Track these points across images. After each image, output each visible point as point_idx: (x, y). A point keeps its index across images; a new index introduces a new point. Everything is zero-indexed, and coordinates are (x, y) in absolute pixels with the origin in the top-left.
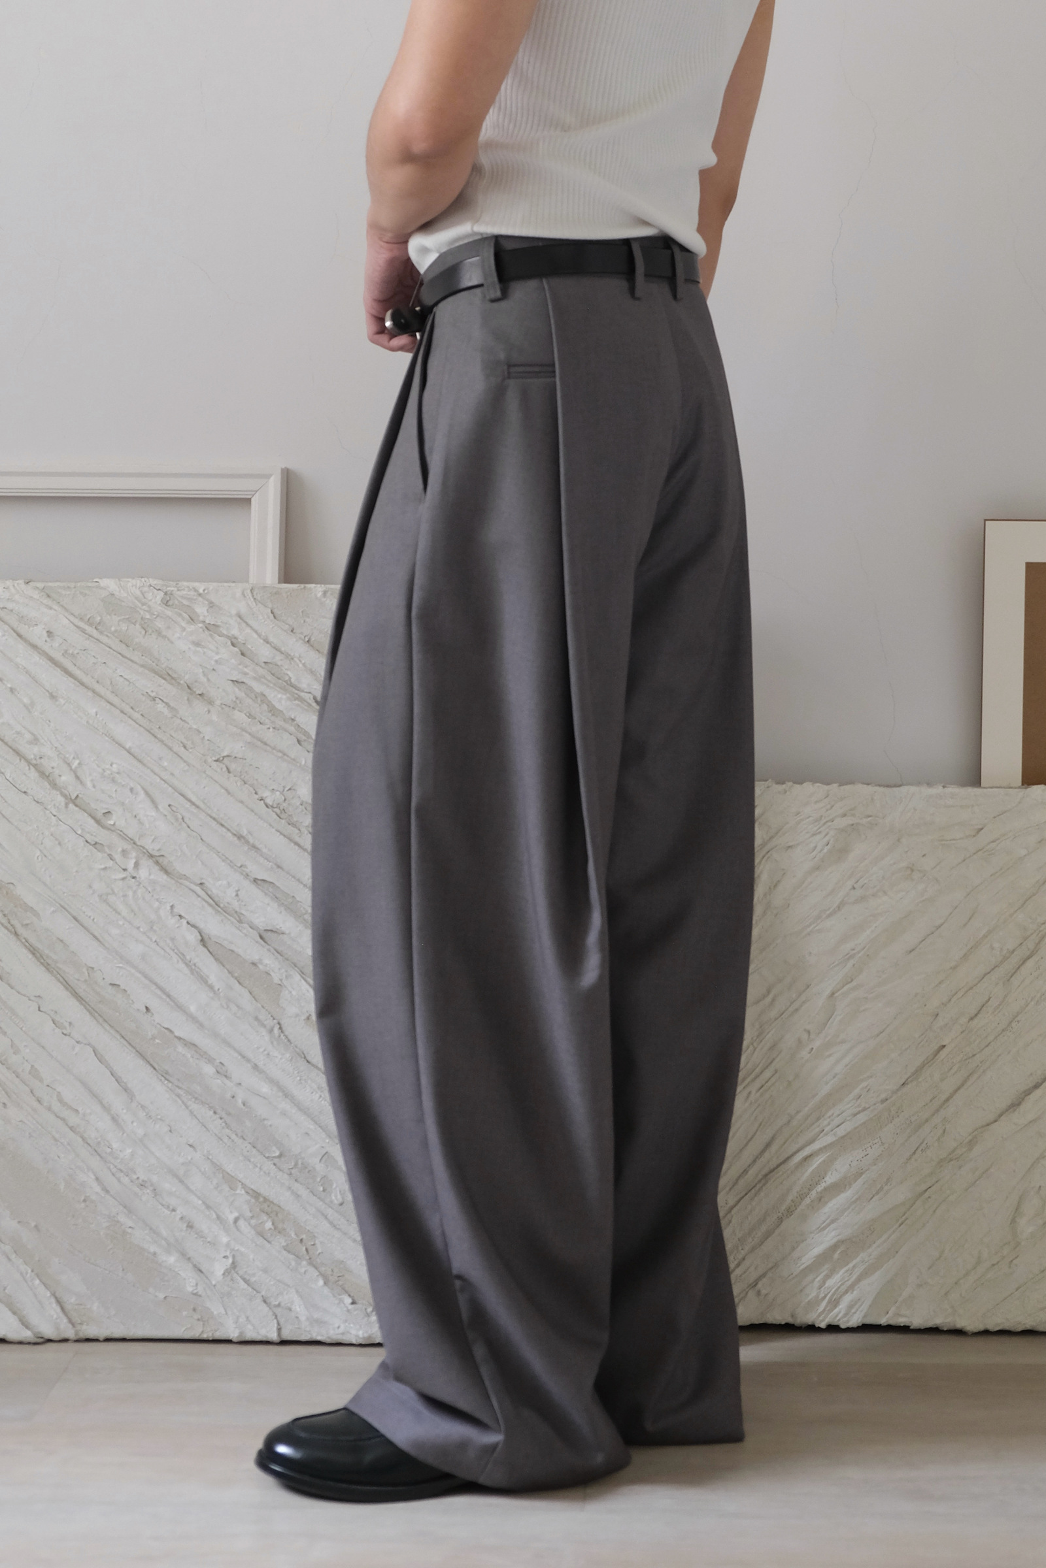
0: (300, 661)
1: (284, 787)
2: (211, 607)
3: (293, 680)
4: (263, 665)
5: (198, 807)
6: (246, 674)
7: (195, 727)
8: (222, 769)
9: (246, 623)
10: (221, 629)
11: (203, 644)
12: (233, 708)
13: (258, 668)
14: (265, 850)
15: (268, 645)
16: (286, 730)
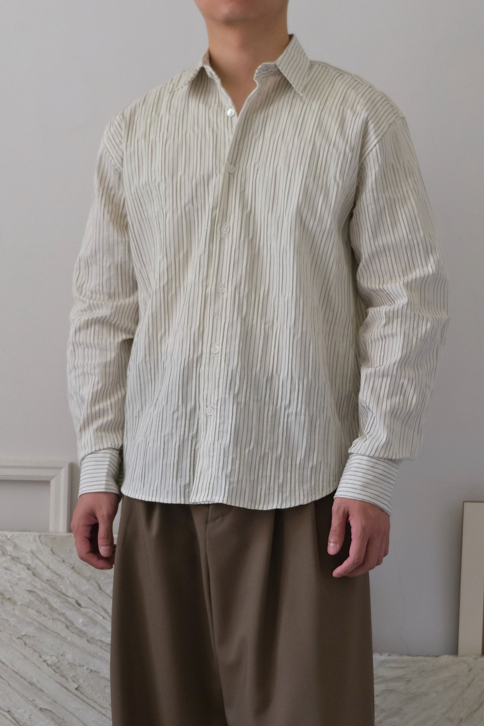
0: (68, 580)
1: (58, 654)
2: (15, 547)
3: (63, 591)
4: (46, 581)
5: (7, 666)
6: (36, 587)
7: (5, 618)
8: (21, 643)
9: (37, 558)
10: (21, 560)
11: (10, 569)
12: (28, 607)
13: (43, 584)
14: (46, 692)
15: (49, 570)
16: (59, 620)
